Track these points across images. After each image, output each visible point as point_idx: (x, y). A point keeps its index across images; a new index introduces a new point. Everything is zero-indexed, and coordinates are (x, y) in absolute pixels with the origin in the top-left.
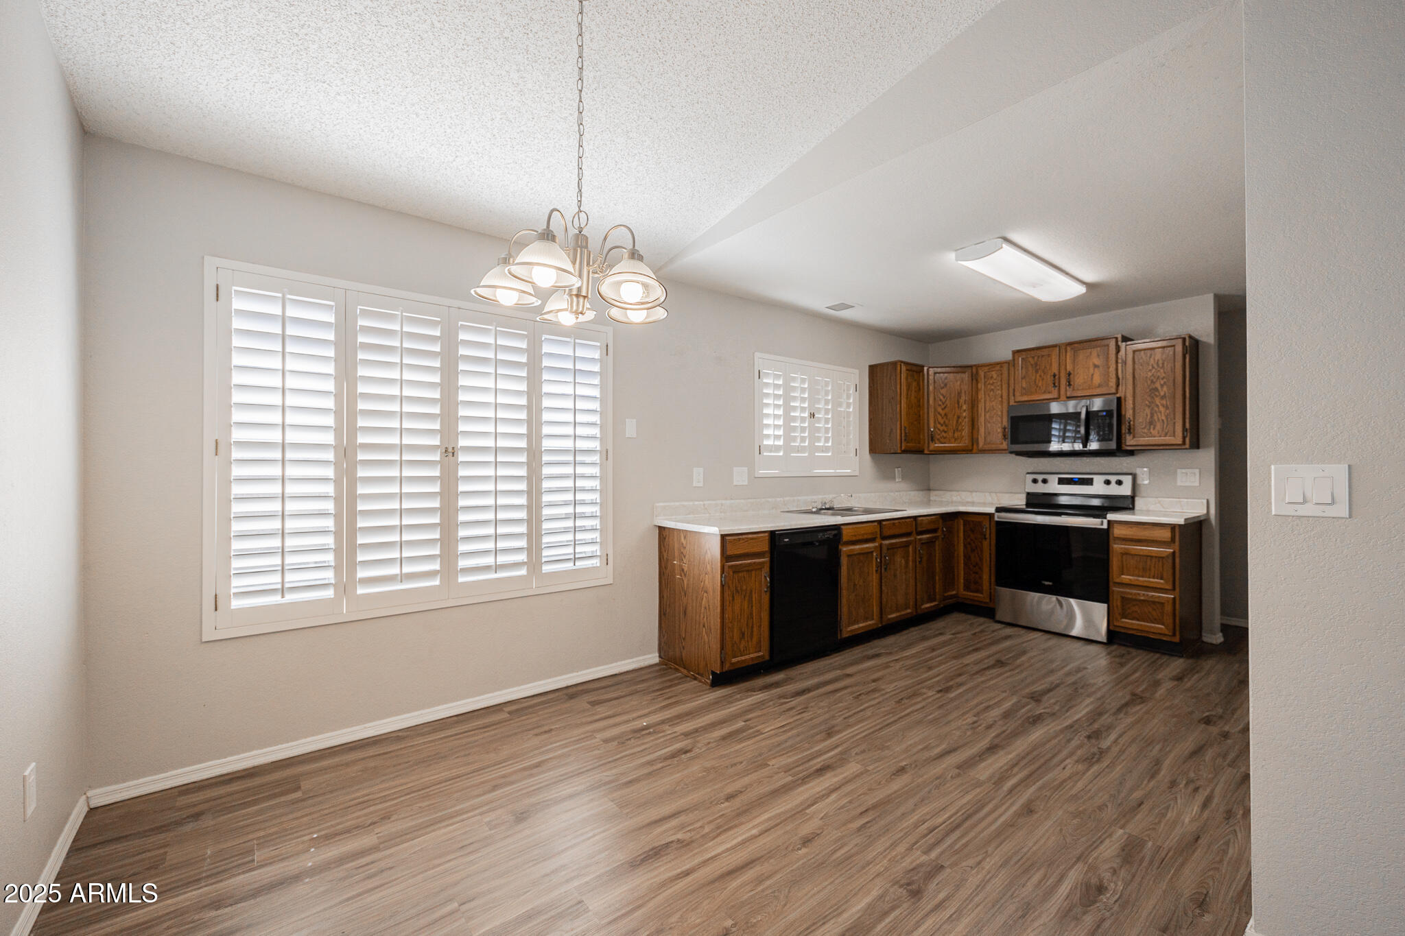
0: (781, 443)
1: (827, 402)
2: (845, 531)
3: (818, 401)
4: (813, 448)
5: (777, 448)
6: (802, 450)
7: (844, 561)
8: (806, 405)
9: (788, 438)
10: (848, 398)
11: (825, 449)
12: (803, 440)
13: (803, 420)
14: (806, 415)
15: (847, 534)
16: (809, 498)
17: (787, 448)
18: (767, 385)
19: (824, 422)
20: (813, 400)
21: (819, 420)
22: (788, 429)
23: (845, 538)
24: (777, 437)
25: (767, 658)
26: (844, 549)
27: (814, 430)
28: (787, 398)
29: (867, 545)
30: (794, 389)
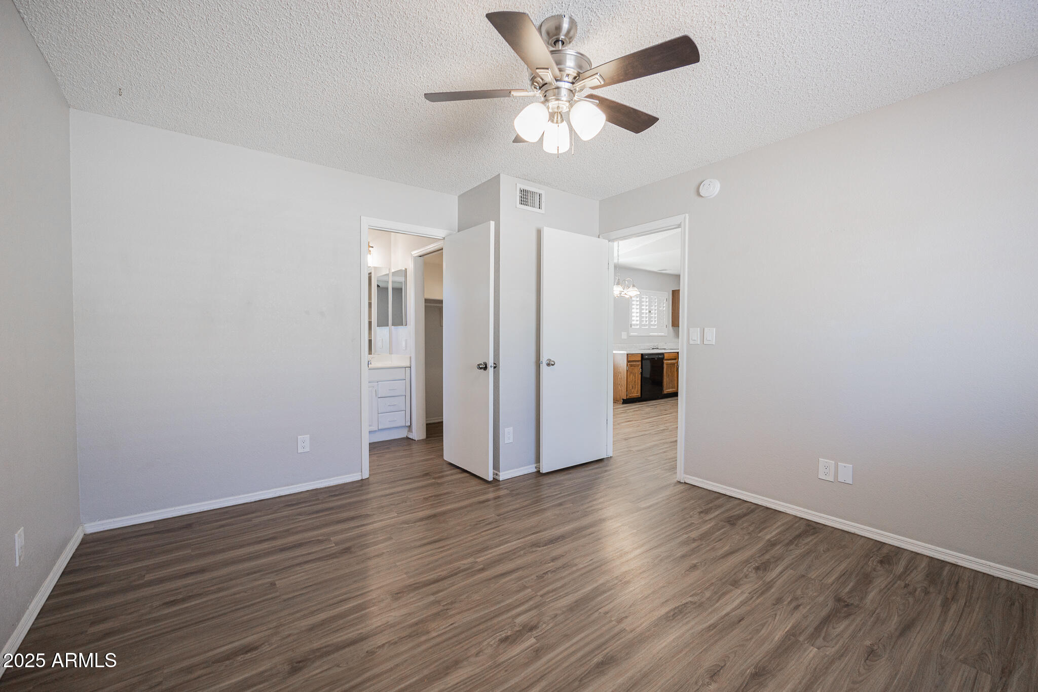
0: (638, 323)
1: (655, 306)
2: (665, 355)
3: (652, 306)
4: (650, 325)
5: (637, 325)
6: (646, 325)
7: (665, 366)
8: (647, 308)
9: (641, 321)
10: (663, 304)
11: (655, 325)
12: (646, 322)
13: (646, 313)
14: (647, 311)
15: (666, 356)
16: (648, 344)
17: (641, 325)
18: (634, 300)
19: (654, 314)
20: (650, 306)
21: (652, 314)
22: (641, 317)
23: (665, 358)
24: (637, 320)
25: (640, 396)
26: (665, 362)
27: (650, 318)
28: (641, 305)
29: (673, 361)
30: (643, 301)
